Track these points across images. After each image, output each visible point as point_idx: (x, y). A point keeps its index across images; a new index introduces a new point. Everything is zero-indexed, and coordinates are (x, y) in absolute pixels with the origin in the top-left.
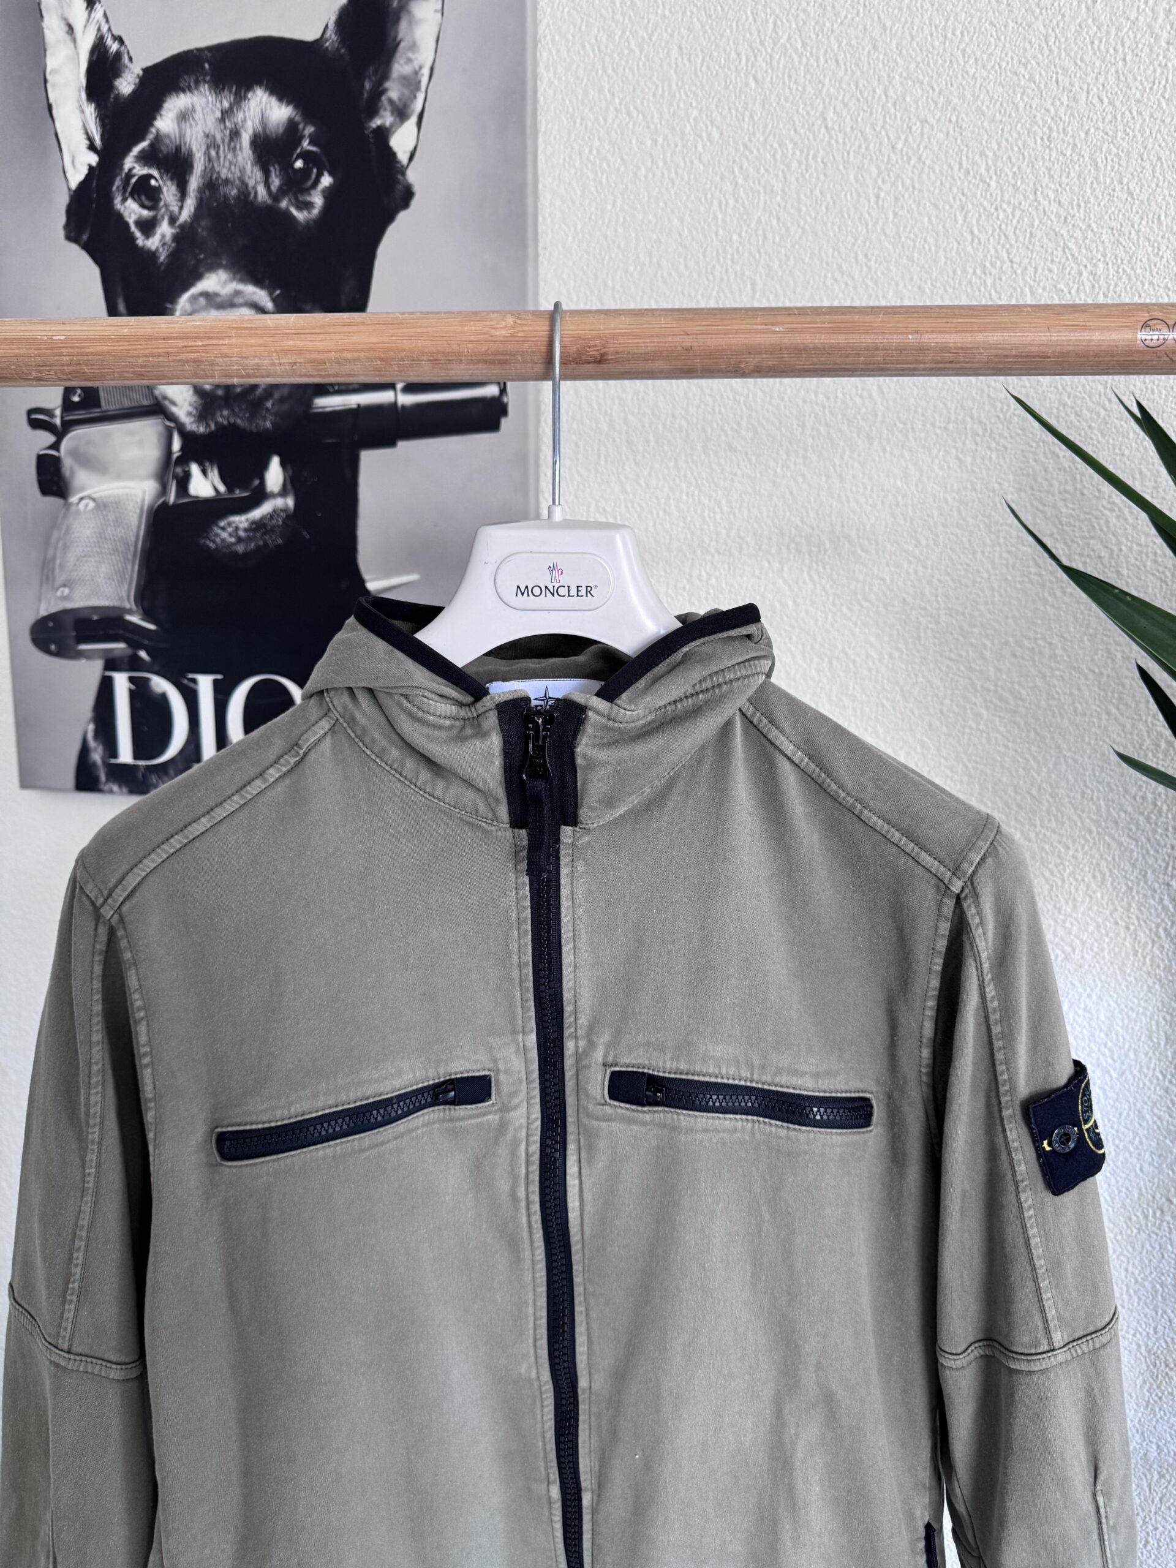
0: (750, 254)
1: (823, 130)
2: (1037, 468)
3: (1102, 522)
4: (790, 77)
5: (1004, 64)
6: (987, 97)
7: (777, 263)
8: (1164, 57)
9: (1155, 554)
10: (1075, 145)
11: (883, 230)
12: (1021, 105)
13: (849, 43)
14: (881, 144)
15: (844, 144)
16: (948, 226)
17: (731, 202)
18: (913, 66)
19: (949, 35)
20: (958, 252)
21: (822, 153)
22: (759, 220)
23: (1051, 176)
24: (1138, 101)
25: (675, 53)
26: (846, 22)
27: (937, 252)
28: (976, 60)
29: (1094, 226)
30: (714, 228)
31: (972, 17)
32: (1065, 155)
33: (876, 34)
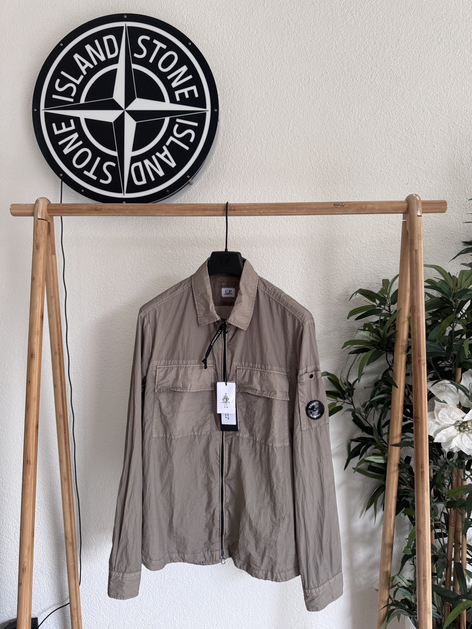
0: (252, 168)
1: (272, 136)
3: (349, 243)
4: (262, 121)
5: (319, 124)
7: (260, 171)
8: (358, 127)
9: (363, 252)
10: (337, 146)
11: (289, 164)
12: (323, 135)
13: (278, 114)
14: (287, 141)
15: (278, 140)
16: (306, 164)
17: (246, 154)
18: (295, 122)
19: (304, 115)
20: (309, 171)
21: (271, 142)
22: (254, 159)
23: (332, 153)
24: (352, 137)
25: (229, 111)
26: (277, 109)
27: (303, 171)
28: (311, 122)
29: (343, 167)
30: (241, 160)
31: (310, 111)
32: (335, 148)
33: (285, 113)
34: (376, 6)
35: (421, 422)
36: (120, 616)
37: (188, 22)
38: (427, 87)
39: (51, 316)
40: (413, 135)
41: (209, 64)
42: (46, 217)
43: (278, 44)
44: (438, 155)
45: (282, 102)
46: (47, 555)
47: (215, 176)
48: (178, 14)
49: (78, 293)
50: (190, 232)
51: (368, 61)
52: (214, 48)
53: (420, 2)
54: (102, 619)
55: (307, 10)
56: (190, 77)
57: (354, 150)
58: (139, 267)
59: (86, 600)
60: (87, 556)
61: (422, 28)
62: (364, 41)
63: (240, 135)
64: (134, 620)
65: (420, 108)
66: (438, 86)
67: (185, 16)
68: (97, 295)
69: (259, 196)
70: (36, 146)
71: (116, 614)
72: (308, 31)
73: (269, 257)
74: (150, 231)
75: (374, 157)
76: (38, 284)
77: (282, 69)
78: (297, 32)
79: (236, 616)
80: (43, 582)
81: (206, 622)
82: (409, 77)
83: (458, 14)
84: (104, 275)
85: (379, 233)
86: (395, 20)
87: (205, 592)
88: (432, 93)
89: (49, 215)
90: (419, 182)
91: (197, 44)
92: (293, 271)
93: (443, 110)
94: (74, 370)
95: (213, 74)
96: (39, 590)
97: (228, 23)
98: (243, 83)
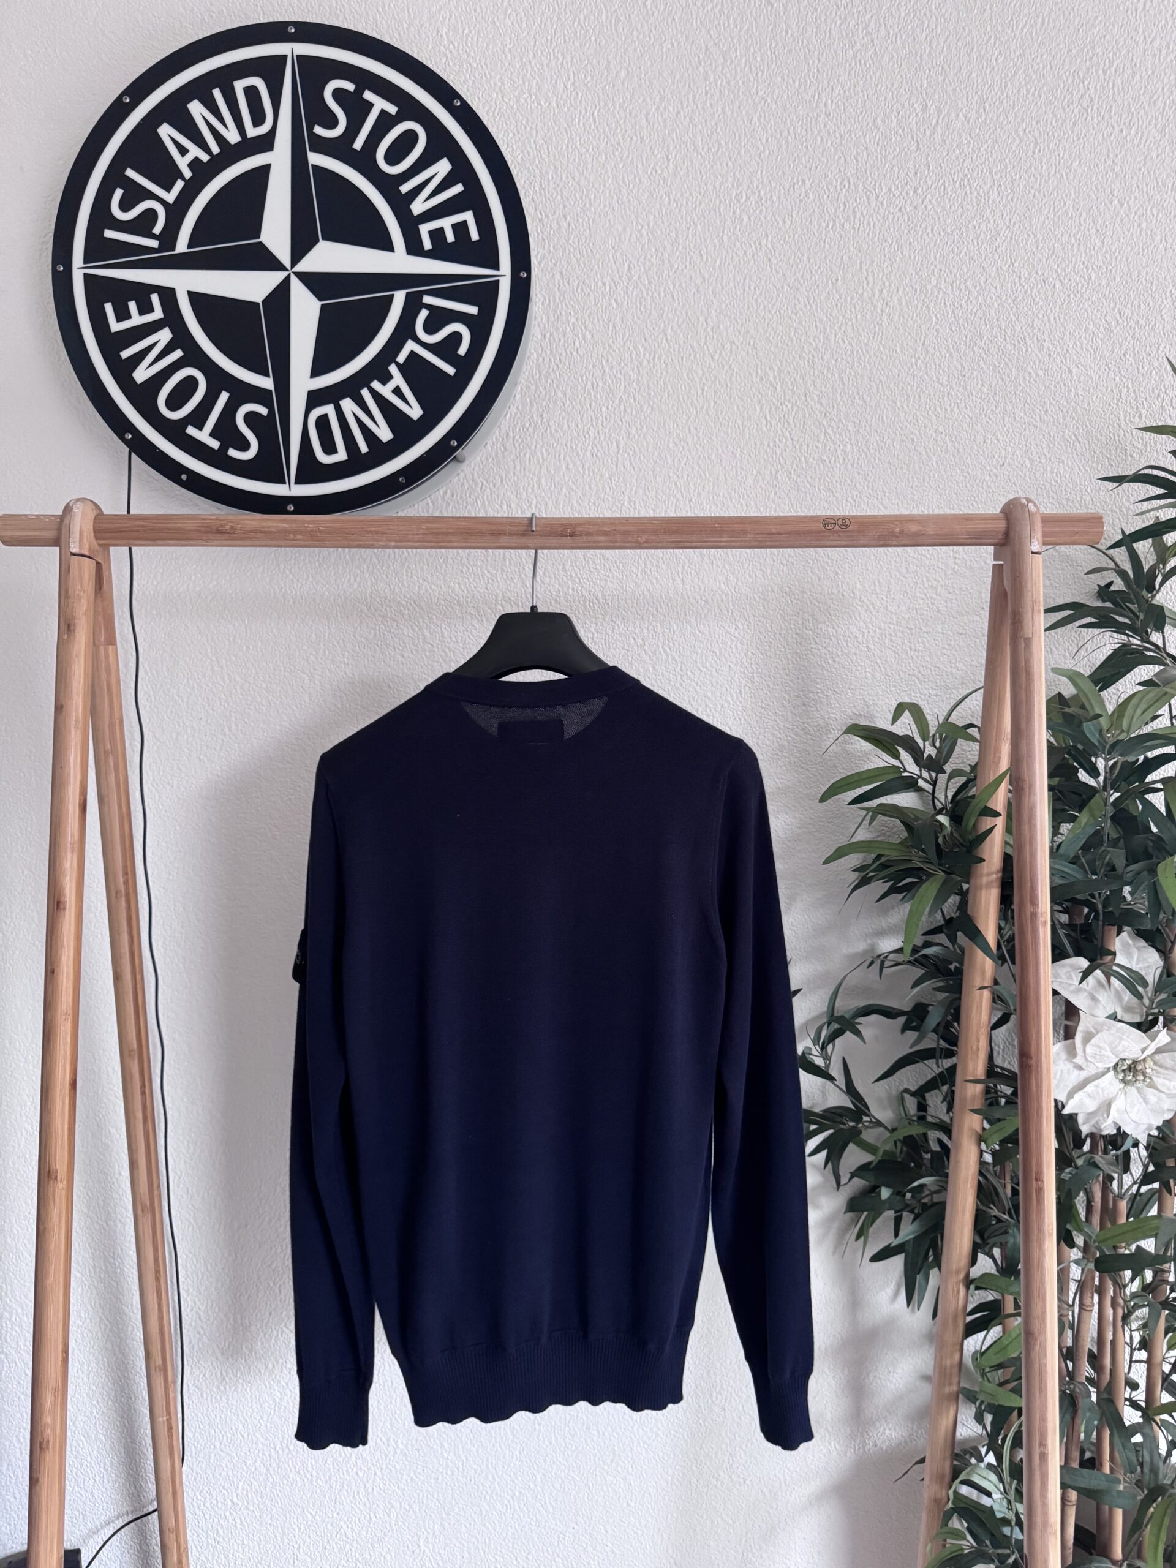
0: (615, 421)
1: (664, 341)
2: (814, 577)
3: (857, 614)
4: (641, 304)
5: (782, 312)
6: (772, 333)
8: (880, 319)
10: (829, 368)
11: (707, 411)
12: (794, 339)
13: (680, 285)
14: (704, 355)
15: (679, 352)
16: (750, 413)
17: (601, 384)
18: (724, 306)
19: (747, 289)
20: (757, 430)
21: (664, 357)
23: (815, 386)
24: (866, 345)
25: (558, 277)
26: (678, 272)
27: (743, 430)
28: (765, 307)
29: (843, 420)
30: (588, 401)
32: (823, 374)
33: (699, 281)
34: (928, 13)
35: (1037, 1067)
36: (286, 1541)
37: (451, 46)
38: (1053, 220)
39: (106, 799)
40: (1019, 342)
41: (505, 155)
42: (90, 550)
43: (680, 106)
44: (1080, 393)
45: (691, 253)
46: (100, 1393)
47: (522, 441)
48: (427, 25)
49: (174, 736)
50: (459, 583)
51: (906, 153)
52: (518, 114)
53: (1038, 5)
54: (241, 1550)
55: (755, 20)
56: (458, 188)
57: (870, 379)
58: (330, 671)
59: (199, 1502)
60: (202, 1394)
61: (1043, 69)
62: (898, 101)
63: (584, 338)
64: (320, 1549)
65: (1037, 273)
66: (1082, 219)
67: (445, 30)
68: (223, 741)
69: (633, 493)
70: (63, 359)
71: (276, 1537)
72: (757, 74)
73: (658, 646)
74: (355, 580)
75: (920, 396)
76: (73, 723)
77: (690, 169)
78: (728, 75)
79: (574, 1535)
80: (89, 1459)
81: (498, 1553)
82: (1008, 195)
83: (1132, 38)
84: (239, 691)
85: (932, 587)
86: (975, 50)
87: (497, 1479)
88: (1066, 236)
89: (100, 545)
90: (1032, 461)
91: (475, 103)
92: (717, 683)
93: (1093, 278)
94: (165, 930)
95: (516, 181)
96: (79, 1480)
97: (553, 50)
98: (591, 205)
